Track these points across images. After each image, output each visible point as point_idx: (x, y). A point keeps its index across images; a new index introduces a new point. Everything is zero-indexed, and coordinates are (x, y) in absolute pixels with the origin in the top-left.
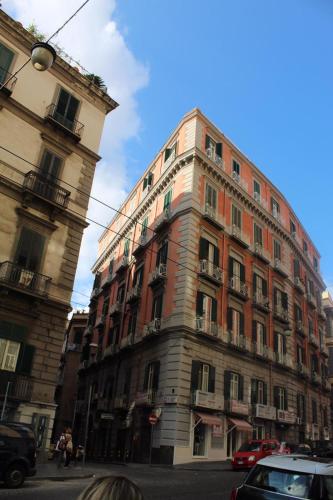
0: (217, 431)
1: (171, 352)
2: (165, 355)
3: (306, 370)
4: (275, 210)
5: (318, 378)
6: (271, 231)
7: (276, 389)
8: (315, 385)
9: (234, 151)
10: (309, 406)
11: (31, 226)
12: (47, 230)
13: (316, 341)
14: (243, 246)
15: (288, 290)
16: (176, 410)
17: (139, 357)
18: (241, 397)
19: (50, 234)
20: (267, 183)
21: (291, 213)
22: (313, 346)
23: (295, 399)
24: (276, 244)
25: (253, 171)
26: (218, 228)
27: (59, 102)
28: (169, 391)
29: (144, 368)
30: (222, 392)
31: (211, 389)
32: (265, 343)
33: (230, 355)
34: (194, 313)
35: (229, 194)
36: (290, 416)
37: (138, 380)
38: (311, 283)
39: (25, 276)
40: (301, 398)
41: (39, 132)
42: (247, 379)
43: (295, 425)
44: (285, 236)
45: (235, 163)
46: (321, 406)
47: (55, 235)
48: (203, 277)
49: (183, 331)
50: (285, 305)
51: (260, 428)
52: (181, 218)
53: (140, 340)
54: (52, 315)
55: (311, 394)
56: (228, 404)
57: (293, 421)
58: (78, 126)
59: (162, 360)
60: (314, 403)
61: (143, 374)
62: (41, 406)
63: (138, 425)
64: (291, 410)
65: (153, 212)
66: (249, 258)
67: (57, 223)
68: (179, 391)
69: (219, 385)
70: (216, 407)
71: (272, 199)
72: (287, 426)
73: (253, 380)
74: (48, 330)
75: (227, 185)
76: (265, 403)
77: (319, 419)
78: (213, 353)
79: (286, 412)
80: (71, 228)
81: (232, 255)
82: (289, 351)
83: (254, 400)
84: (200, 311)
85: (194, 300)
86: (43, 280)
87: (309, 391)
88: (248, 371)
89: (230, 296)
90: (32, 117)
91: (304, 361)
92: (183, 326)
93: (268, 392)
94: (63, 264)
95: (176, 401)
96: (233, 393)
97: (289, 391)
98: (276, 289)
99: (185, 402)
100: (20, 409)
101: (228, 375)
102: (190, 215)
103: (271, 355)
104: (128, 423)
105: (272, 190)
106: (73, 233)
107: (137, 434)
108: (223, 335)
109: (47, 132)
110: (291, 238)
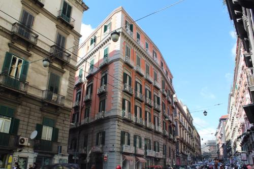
0: (131, 163)
1: (111, 127)
2: (108, 129)
3: (167, 133)
4: (155, 57)
5: (172, 137)
6: (153, 67)
7: (155, 142)
8: (170, 140)
9: (138, 28)
10: (168, 149)
11: (55, 72)
12: (61, 73)
13: (171, 119)
14: (141, 76)
15: (160, 96)
16: (115, 154)
17: (92, 129)
18: (140, 147)
19: (62, 75)
20: (152, 43)
21: (162, 57)
22: (170, 121)
23: (162, 147)
24: (155, 73)
25: (145, 38)
26: (131, 67)
27: (63, 8)
28: (111, 145)
29: (96, 134)
30: (133, 145)
31: (129, 144)
32: (150, 121)
33: (136, 127)
34: (121, 109)
35: (135, 50)
36: (160, 155)
37: (92, 140)
38: (169, 91)
39: (54, 96)
40: (165, 146)
41: (55, 24)
42: (143, 138)
43: (162, 159)
44: (159, 69)
45: (138, 34)
46: (172, 150)
47: (64, 75)
48: (125, 92)
49: (117, 117)
50: (158, 103)
51: (148, 161)
52: (114, 63)
53: (93, 121)
54: (65, 114)
55: (169, 144)
56: (136, 151)
57: (162, 157)
58: (72, 20)
59: (106, 131)
60: (170, 148)
61: (95, 137)
62: (63, 155)
63: (94, 161)
64: (161, 152)
65: (97, 56)
66: (144, 81)
67: (65, 70)
68: (116, 145)
69: (132, 142)
70: (131, 152)
71: (153, 51)
72: (159, 159)
73: (145, 139)
74: (64, 121)
75: (135, 45)
76: (150, 149)
77: (171, 155)
78: (129, 127)
79: (159, 153)
80: (70, 71)
81: (137, 80)
82: (160, 125)
83: (146, 148)
84: (124, 108)
85: (121, 103)
86: (60, 98)
87: (168, 143)
88: (144, 134)
89: (136, 100)
90: (52, 17)
91: (166, 129)
92: (117, 115)
93: (151, 144)
94: (68, 89)
95: (115, 150)
96: (138, 145)
97: (160, 143)
98: (155, 95)
99: (119, 150)
100: (55, 157)
101: (135, 137)
102: (119, 62)
103: (153, 127)
104: (88, 160)
105: (153, 46)
106: (72, 74)
107: (93, 165)
108: (133, 118)
109: (59, 24)
110: (162, 70)
